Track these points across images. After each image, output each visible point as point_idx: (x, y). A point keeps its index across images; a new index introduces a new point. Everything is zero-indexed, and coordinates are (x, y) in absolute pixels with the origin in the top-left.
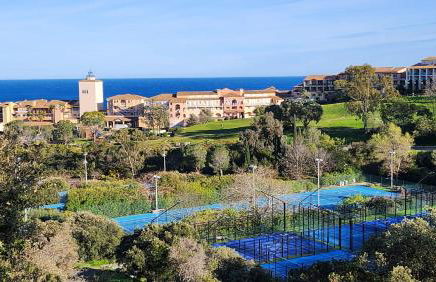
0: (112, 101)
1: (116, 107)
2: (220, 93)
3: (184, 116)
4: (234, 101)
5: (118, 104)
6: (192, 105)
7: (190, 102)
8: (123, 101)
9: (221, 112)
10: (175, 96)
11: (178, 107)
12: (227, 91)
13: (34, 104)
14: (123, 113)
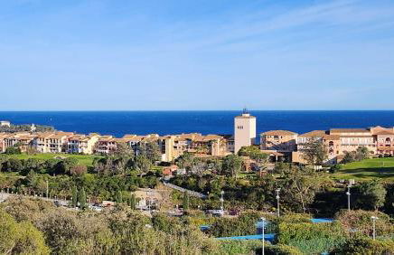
0: (265, 136)
1: (269, 143)
2: (373, 131)
3: (338, 152)
4: (388, 139)
5: (272, 139)
6: (345, 143)
7: (343, 139)
8: (276, 137)
9: (374, 149)
10: (328, 133)
11: (331, 143)
12: (379, 129)
13: (194, 137)
14: (275, 147)
